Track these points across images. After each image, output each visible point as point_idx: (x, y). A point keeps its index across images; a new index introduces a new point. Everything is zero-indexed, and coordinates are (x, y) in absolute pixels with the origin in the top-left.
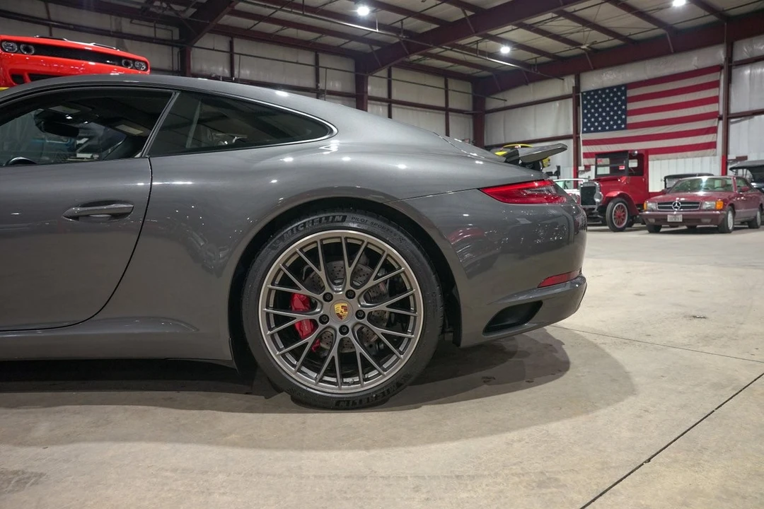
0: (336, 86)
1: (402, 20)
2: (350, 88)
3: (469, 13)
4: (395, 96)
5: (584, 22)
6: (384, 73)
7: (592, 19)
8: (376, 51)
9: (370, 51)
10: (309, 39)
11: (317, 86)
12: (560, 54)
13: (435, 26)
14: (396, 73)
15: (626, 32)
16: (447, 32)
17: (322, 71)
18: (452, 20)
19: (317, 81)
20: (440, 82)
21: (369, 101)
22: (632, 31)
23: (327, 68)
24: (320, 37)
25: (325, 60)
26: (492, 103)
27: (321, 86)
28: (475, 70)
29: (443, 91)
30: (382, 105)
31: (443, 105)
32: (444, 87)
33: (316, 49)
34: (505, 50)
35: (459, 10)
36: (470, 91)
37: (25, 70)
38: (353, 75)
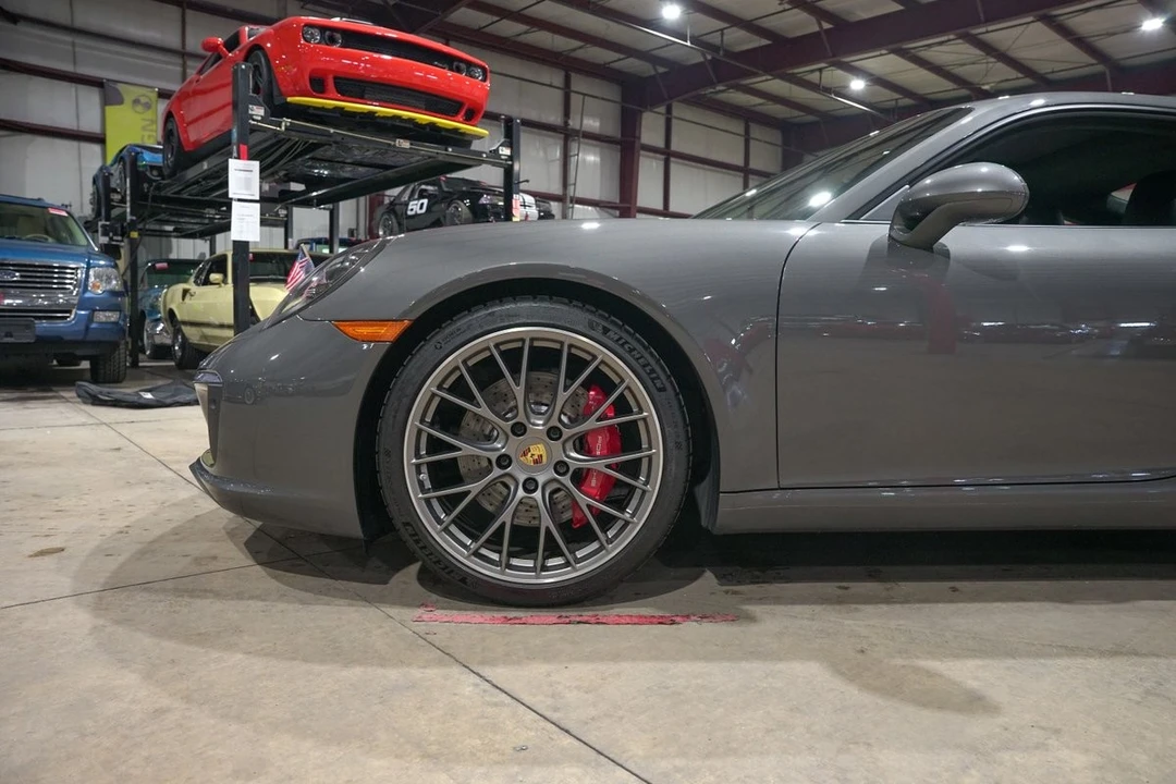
0: (592, 124)
1: (722, 30)
2: (613, 130)
3: (826, 26)
4: (675, 147)
5: (988, 49)
6: (662, 109)
7: (1003, 47)
8: (661, 74)
9: (653, 73)
10: (560, 50)
11: (566, 123)
12: (930, 96)
13: (765, 42)
14: (679, 110)
16: (782, 53)
17: (575, 100)
18: (790, 36)
19: (567, 114)
20: (738, 127)
21: (642, 152)
22: (1058, 67)
23: (585, 95)
24: (581, 48)
25: (580, 83)
27: (574, 123)
28: (796, 113)
29: (743, 139)
30: (656, 158)
31: (740, 162)
32: (743, 133)
33: (568, 65)
34: (857, 85)
35: (813, 19)
36: (779, 142)
38: (618, 107)
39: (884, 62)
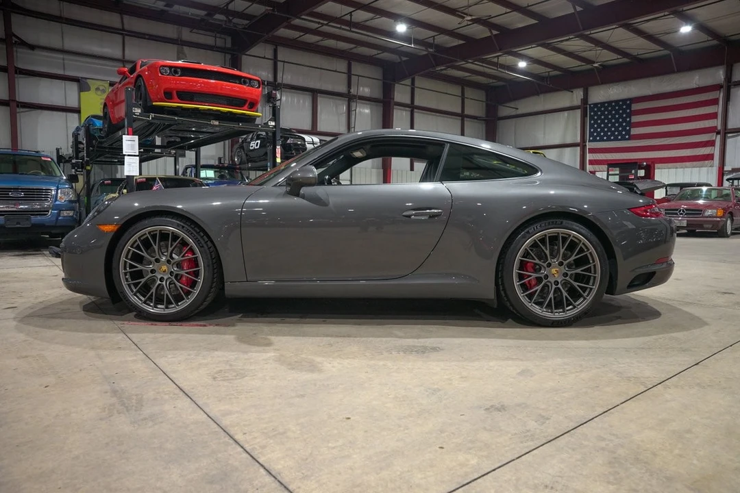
0: (365, 91)
1: (434, 37)
2: (378, 94)
3: (495, 32)
4: (417, 103)
5: (598, 43)
6: (408, 82)
7: (605, 40)
8: (404, 61)
9: (399, 61)
10: (345, 49)
11: (349, 92)
12: (571, 69)
13: (461, 42)
14: (419, 82)
15: (635, 53)
16: (472, 48)
17: (354, 79)
18: (478, 37)
19: (349, 86)
20: (456, 90)
21: (395, 107)
22: (641, 52)
23: (359, 76)
24: (355, 47)
25: (357, 69)
26: (504, 111)
27: (353, 91)
28: (491, 81)
29: (460, 98)
30: (406, 110)
31: (459, 110)
32: (460, 95)
33: (350, 58)
34: (522, 64)
35: (486, 29)
36: (484, 100)
37: (173, 89)
38: (380, 83)
39: (536, 51)
